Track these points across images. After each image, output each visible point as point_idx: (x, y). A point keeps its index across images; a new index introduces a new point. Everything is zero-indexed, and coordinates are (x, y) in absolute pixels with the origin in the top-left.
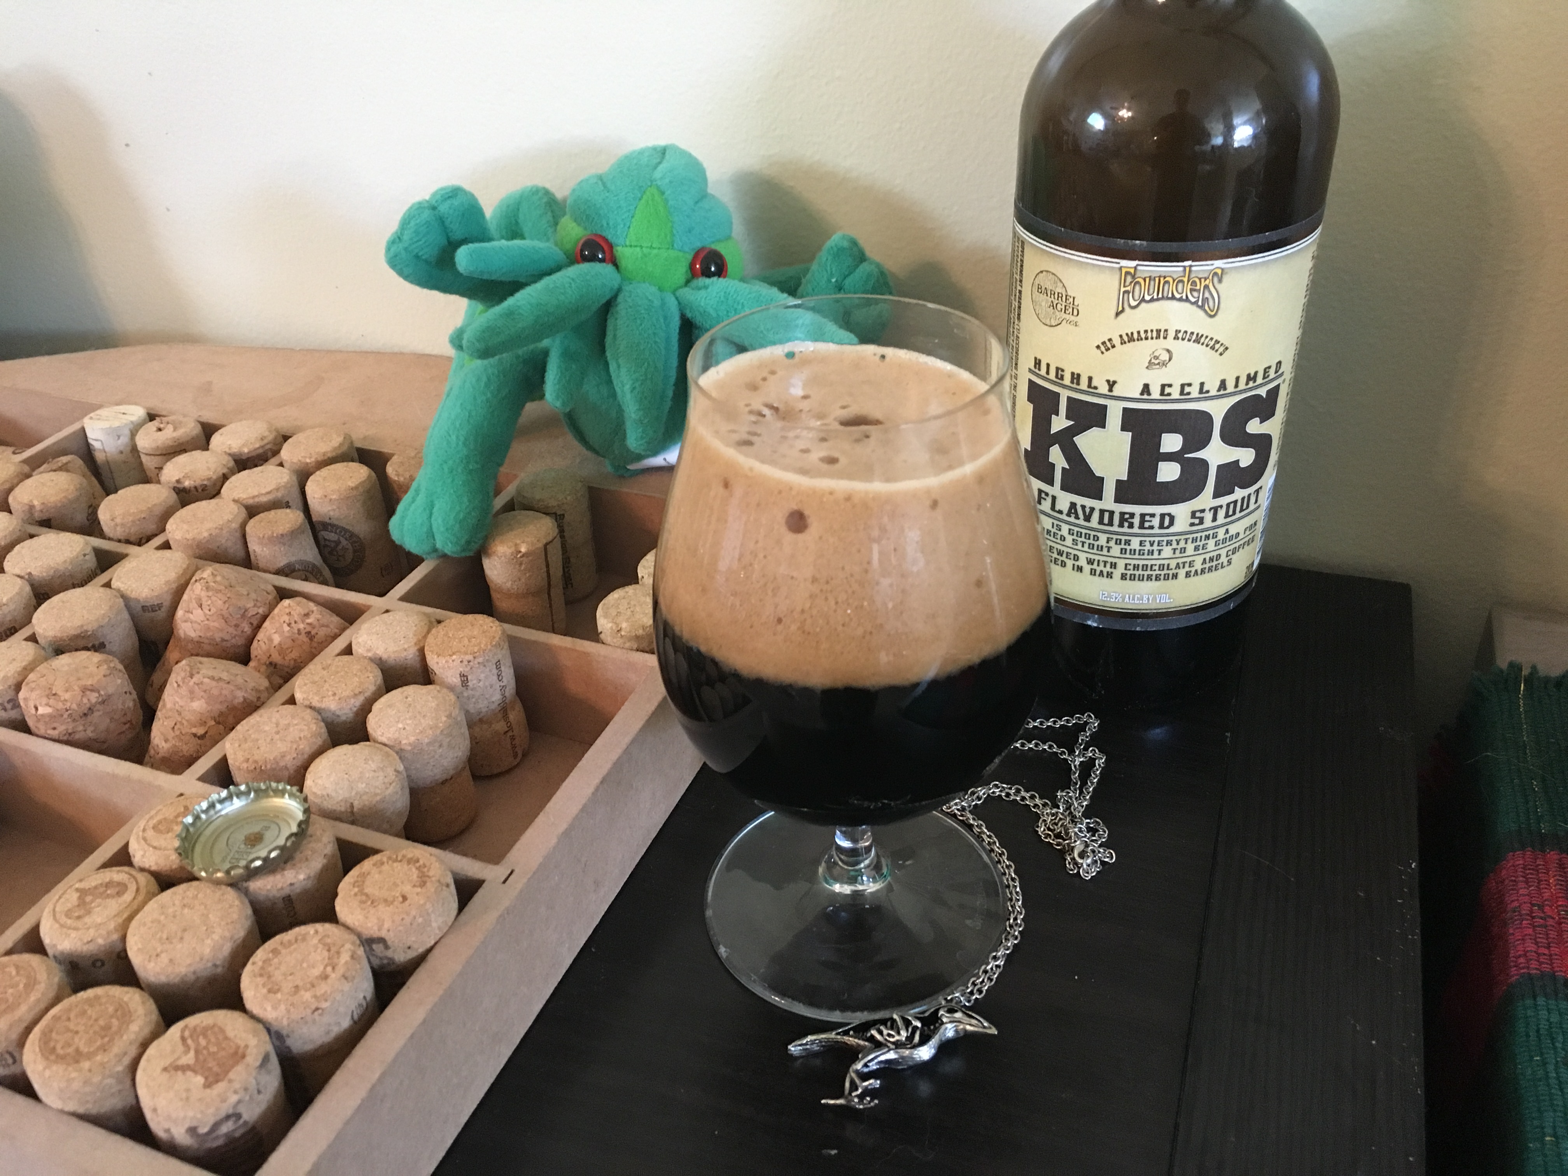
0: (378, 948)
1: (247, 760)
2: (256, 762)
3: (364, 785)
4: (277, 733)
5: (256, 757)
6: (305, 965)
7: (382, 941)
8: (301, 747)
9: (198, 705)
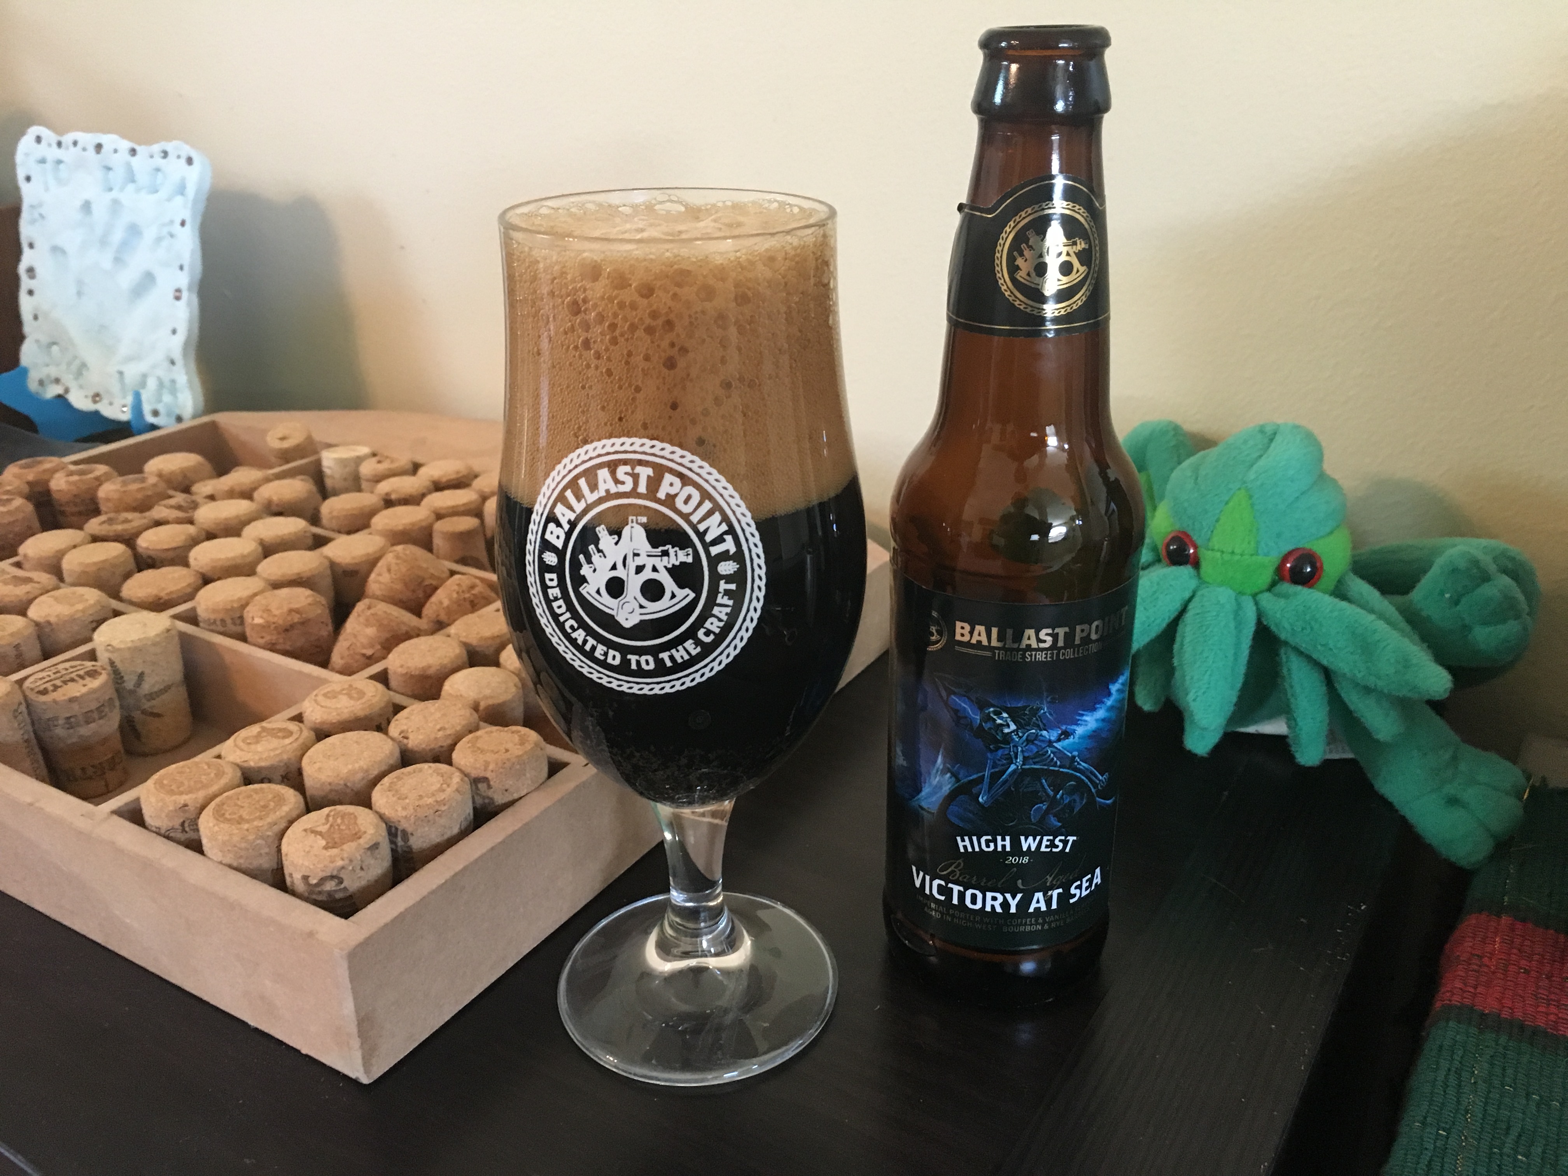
0: (482, 786)
1: (402, 666)
2: (408, 668)
3: (489, 691)
4: (429, 651)
5: (410, 665)
6: (424, 784)
7: (485, 780)
8: (445, 662)
9: (371, 631)
